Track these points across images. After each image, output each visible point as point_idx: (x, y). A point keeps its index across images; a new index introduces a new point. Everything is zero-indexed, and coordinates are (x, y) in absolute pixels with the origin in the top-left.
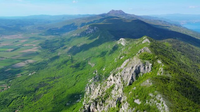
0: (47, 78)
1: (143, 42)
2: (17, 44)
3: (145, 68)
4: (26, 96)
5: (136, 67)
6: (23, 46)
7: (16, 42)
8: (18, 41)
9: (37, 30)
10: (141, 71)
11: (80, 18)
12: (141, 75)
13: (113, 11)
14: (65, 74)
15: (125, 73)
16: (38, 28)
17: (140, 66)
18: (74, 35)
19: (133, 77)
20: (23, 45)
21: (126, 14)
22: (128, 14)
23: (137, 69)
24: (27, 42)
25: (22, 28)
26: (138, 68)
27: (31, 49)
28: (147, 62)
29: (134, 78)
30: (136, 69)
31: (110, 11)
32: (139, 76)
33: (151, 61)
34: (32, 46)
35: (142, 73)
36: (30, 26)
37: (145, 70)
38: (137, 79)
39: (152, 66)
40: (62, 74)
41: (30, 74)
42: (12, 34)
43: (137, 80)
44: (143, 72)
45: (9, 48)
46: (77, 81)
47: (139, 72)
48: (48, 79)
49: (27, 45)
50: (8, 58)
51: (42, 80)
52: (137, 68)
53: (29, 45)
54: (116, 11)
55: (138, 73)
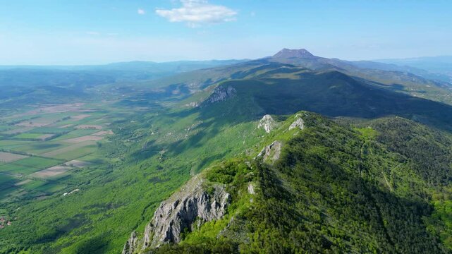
0: (93, 206)
1: (291, 128)
2: (65, 125)
3: (208, 207)
4: (29, 249)
5: (185, 203)
6: (76, 129)
7: (64, 119)
8: (69, 118)
9: (116, 94)
10: (200, 216)
11: (212, 69)
12: (198, 225)
13: (286, 51)
14: (134, 199)
15: (161, 216)
16: (120, 88)
17: (195, 200)
18: (187, 105)
19: (174, 232)
20: (77, 127)
21: (317, 58)
22: (320, 58)
23: (187, 209)
24: (85, 121)
25: (87, 90)
26: (189, 206)
27: (89, 135)
28: (219, 189)
29: (176, 234)
30: (185, 208)
31: (280, 52)
32: (193, 229)
33: (231, 184)
34: (95, 129)
35: (202, 219)
36: (105, 86)
37: (209, 211)
38: (184, 237)
39: (230, 200)
40: (127, 197)
41: (65, 194)
42: (63, 103)
43: (184, 240)
44: (204, 217)
45: (45, 133)
46: (144, 219)
47: (195, 218)
48: (94, 209)
49: (83, 126)
50: (35, 156)
51: (81, 211)
52: (187, 205)
53: (87, 126)
54: (293, 50)
55: (190, 218)
